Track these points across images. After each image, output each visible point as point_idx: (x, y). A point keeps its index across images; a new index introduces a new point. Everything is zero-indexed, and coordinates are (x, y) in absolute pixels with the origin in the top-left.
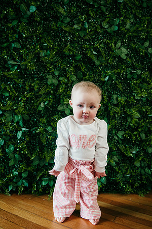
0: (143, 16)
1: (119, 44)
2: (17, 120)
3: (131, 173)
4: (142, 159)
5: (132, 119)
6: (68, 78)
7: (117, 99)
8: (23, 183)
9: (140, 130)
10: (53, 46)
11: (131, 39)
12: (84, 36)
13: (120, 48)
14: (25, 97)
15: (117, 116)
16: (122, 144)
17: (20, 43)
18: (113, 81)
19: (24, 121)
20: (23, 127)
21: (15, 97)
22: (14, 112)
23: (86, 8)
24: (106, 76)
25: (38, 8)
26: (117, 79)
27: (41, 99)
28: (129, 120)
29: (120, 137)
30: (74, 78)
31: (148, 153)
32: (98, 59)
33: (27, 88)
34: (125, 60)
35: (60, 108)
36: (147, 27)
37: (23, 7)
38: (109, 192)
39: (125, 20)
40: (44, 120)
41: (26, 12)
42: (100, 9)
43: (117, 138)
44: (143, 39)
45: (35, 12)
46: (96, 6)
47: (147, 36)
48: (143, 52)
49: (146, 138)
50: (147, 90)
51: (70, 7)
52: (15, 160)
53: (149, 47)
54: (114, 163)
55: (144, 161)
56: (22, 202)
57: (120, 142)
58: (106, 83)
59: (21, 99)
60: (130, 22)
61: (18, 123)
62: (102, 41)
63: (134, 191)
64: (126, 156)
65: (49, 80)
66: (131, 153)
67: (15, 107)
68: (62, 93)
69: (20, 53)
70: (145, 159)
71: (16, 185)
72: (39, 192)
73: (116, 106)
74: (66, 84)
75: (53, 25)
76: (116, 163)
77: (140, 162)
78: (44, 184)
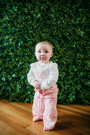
1: (79, 30)
3: (88, 94)
5: (87, 66)
6: (55, 46)
7: (79, 56)
11: (85, 27)
13: (80, 32)
16: (82, 79)
18: (77, 47)
21: (30, 55)
22: (29, 63)
23: (63, 14)
24: (74, 45)
30: (58, 46)
34: (83, 37)
38: (76, 104)
41: (36, 17)
43: (80, 76)
45: (40, 17)
46: (68, 13)
58: (74, 48)
59: (33, 56)
62: (71, 29)
64: (85, 85)
66: (88, 83)
67: (30, 60)
69: (33, 35)
71: (29, 98)
73: (79, 60)
76: (80, 88)
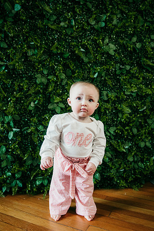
0: (129, 11)
1: (107, 40)
2: (7, 121)
3: (124, 168)
4: (135, 154)
5: (123, 114)
6: (57, 76)
7: (107, 95)
8: (16, 184)
9: (131, 125)
10: (41, 44)
11: (119, 35)
12: (71, 34)
13: (108, 44)
14: (15, 97)
15: (108, 112)
16: (115, 139)
17: (7, 43)
18: (102, 77)
19: (14, 121)
20: (14, 128)
21: (5, 97)
22: (4, 113)
23: (71, 5)
24: (95, 73)
25: (23, 6)
26: (106, 76)
27: (31, 98)
28: (120, 115)
29: (112, 133)
30: (63, 76)
31: (140, 148)
32: (86, 56)
33: (16, 88)
34: (114, 56)
35: (50, 107)
36: (134, 22)
37: (7, 5)
38: (103, 188)
39: (112, 16)
40: (35, 119)
41: (11, 11)
42: (86, 6)
43: (109, 134)
44: (131, 34)
45: (20, 10)
46: (81, 3)
47: (134, 31)
48: (131, 48)
49: (138, 132)
50: (136, 85)
51: (56, 4)
52: (7, 161)
53: (137, 42)
54: (108, 159)
55: (137, 155)
56: (16, 202)
57: (113, 138)
58: (95, 79)
59: (11, 100)
60: (117, 17)
61: (8, 123)
62: (90, 38)
63: (128, 186)
64: (119, 152)
65: (38, 79)
66: (124, 148)
67: (5, 108)
68: (52, 91)
69: (7, 53)
70: (138, 153)
71: (9, 186)
72: (33, 192)
73: (107, 103)
74: (56, 82)
75: (39, 23)
76: (109, 158)
77: (133, 157)
78: (38, 183)
